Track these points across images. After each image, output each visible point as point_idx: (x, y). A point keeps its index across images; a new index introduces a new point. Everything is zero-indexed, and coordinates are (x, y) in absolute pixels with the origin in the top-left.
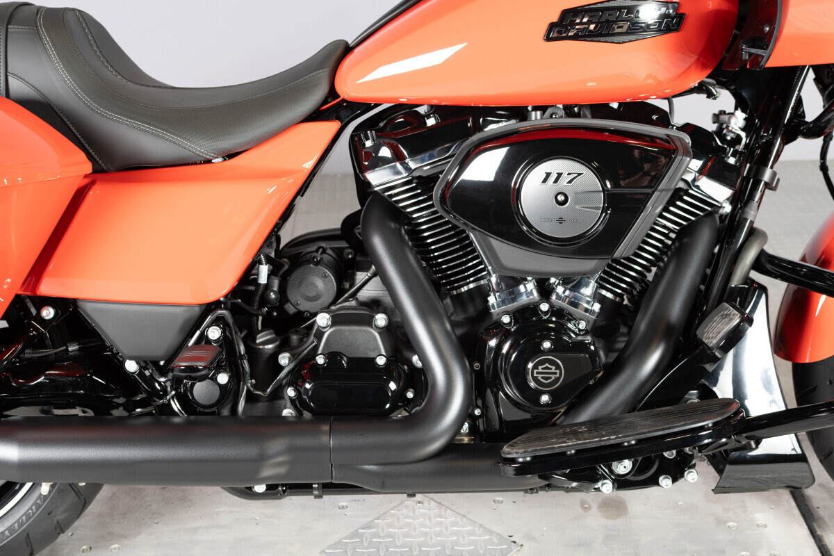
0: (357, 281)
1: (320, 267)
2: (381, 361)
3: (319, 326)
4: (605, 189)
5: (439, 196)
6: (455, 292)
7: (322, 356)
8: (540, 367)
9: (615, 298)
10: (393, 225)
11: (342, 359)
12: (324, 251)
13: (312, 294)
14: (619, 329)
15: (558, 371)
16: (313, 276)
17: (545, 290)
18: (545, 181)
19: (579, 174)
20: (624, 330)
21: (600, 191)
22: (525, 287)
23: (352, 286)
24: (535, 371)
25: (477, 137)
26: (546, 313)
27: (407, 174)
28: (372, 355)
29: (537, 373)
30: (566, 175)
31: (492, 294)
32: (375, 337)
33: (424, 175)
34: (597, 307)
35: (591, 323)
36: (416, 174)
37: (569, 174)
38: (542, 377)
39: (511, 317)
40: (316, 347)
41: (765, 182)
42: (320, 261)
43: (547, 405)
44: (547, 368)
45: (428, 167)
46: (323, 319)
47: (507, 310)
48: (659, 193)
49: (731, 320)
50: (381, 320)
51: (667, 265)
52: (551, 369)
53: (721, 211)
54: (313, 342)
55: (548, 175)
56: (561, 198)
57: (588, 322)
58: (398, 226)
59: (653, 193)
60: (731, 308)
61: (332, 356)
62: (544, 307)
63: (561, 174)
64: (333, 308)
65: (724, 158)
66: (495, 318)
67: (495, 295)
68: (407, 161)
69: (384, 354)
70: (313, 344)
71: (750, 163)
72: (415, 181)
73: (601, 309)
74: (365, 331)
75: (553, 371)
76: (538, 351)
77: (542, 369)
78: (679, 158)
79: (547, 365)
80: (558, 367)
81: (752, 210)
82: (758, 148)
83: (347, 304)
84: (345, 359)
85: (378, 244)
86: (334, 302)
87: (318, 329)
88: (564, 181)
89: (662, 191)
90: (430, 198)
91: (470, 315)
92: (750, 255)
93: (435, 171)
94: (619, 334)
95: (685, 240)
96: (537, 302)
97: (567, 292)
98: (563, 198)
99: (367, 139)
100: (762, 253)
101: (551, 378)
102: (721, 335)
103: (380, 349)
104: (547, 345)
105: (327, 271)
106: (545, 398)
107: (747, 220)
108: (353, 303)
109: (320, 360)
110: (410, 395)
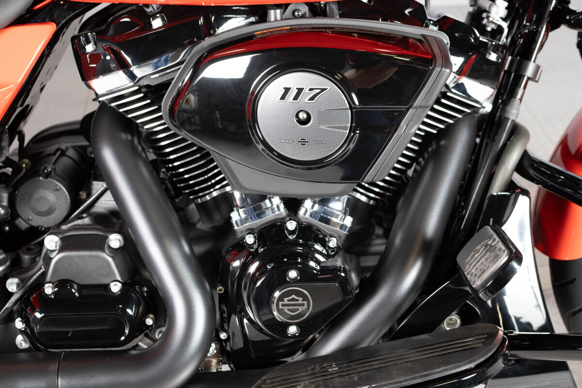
0: (94, 192)
1: (49, 179)
2: (116, 288)
3: (48, 249)
4: (353, 106)
5: (168, 108)
6: (199, 201)
7: (51, 285)
8: (286, 299)
9: (369, 201)
10: (124, 136)
11: (72, 287)
12: (63, 153)
13: (44, 208)
14: (374, 231)
15: (306, 303)
16: (44, 189)
17: (293, 204)
18: (283, 98)
19: (323, 90)
20: (379, 231)
21: (347, 109)
22: (271, 202)
23: (89, 195)
24: (281, 303)
25: (207, 42)
26: (292, 233)
27: (132, 84)
28: (104, 281)
29: (283, 305)
30: (307, 91)
31: (235, 209)
32: (108, 263)
33: (153, 84)
34: (349, 221)
35: (343, 239)
36: (144, 82)
37: (311, 90)
38: (288, 310)
39: (255, 237)
40: (44, 274)
41: (528, 77)
42: (51, 171)
43: (294, 336)
44: (293, 300)
45: (157, 75)
46: (51, 242)
47: (252, 227)
48: (414, 110)
49: (497, 257)
50: (115, 240)
51: (424, 169)
52: (298, 300)
53: (482, 111)
54: (41, 268)
55: (287, 90)
56: (302, 116)
57: (339, 238)
58: (129, 137)
59: (408, 109)
60: (495, 236)
61: (62, 284)
62: (291, 225)
63: (302, 89)
64: (64, 227)
65: (485, 55)
66: (239, 235)
67: (238, 211)
68: (131, 69)
69: (119, 278)
70: (41, 271)
71: (512, 56)
72: (144, 90)
73: (353, 223)
74: (95, 256)
75: (300, 302)
76: (282, 281)
77: (288, 301)
78: (438, 69)
79: (294, 296)
80: (305, 298)
81: (514, 109)
82: (521, 38)
83: (79, 222)
84: (75, 286)
85: (109, 157)
86: (65, 220)
87: (46, 253)
88: (305, 97)
89: (417, 108)
90: (158, 110)
91: (216, 224)
92: (513, 158)
93: (165, 79)
94: (374, 237)
95: (442, 143)
96: (284, 219)
97: (317, 207)
98: (305, 116)
99: (88, 42)
100: (525, 155)
101: (298, 310)
102: (486, 276)
103: (114, 274)
104: (293, 274)
105: (58, 183)
106: (293, 330)
107: (509, 119)
108: (87, 221)
109: (49, 289)
110: (149, 322)
